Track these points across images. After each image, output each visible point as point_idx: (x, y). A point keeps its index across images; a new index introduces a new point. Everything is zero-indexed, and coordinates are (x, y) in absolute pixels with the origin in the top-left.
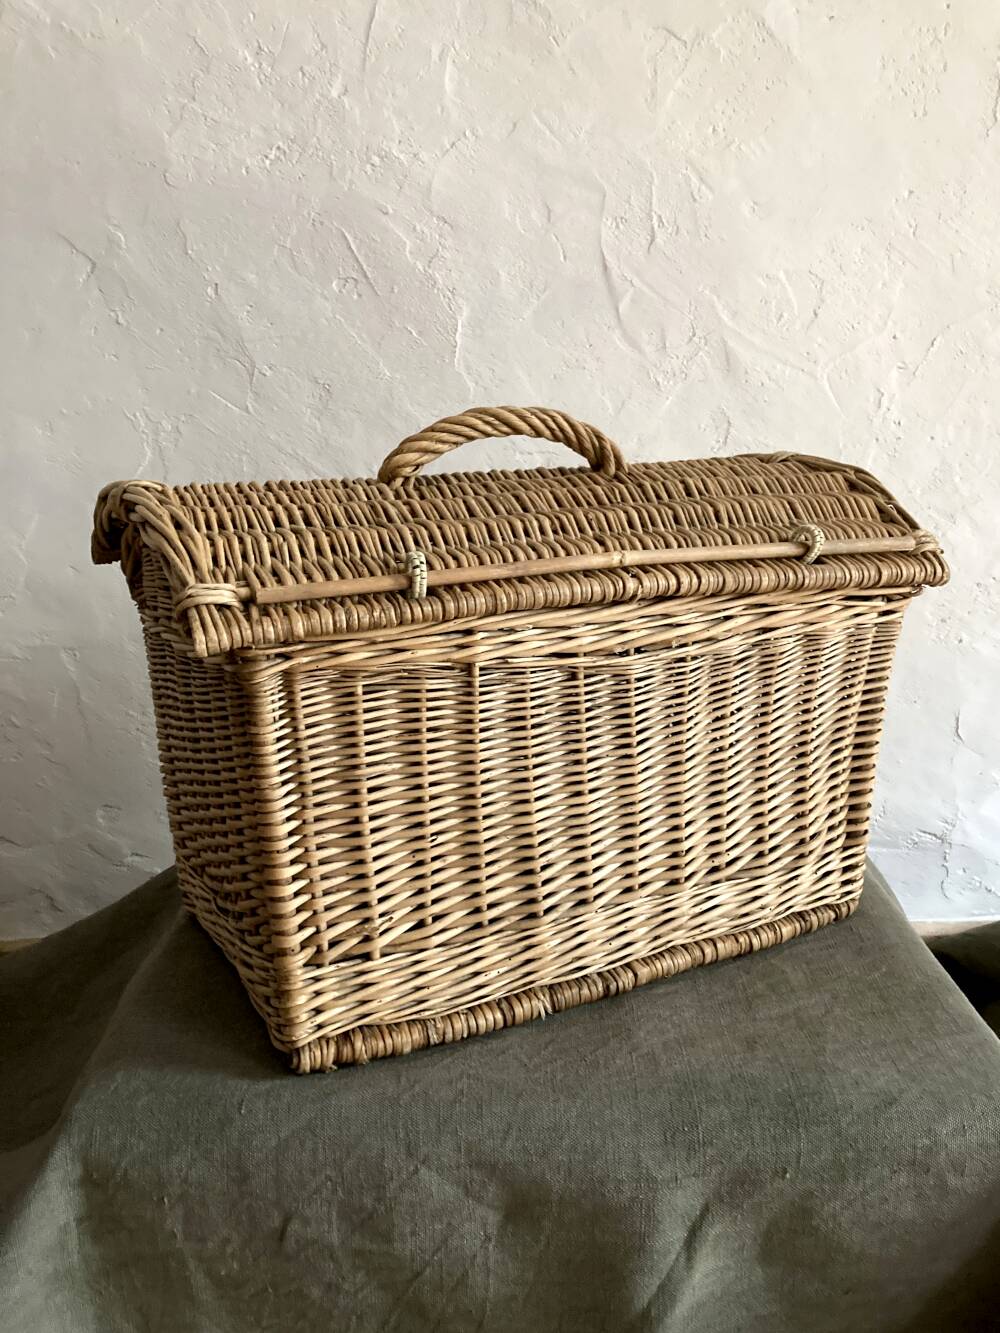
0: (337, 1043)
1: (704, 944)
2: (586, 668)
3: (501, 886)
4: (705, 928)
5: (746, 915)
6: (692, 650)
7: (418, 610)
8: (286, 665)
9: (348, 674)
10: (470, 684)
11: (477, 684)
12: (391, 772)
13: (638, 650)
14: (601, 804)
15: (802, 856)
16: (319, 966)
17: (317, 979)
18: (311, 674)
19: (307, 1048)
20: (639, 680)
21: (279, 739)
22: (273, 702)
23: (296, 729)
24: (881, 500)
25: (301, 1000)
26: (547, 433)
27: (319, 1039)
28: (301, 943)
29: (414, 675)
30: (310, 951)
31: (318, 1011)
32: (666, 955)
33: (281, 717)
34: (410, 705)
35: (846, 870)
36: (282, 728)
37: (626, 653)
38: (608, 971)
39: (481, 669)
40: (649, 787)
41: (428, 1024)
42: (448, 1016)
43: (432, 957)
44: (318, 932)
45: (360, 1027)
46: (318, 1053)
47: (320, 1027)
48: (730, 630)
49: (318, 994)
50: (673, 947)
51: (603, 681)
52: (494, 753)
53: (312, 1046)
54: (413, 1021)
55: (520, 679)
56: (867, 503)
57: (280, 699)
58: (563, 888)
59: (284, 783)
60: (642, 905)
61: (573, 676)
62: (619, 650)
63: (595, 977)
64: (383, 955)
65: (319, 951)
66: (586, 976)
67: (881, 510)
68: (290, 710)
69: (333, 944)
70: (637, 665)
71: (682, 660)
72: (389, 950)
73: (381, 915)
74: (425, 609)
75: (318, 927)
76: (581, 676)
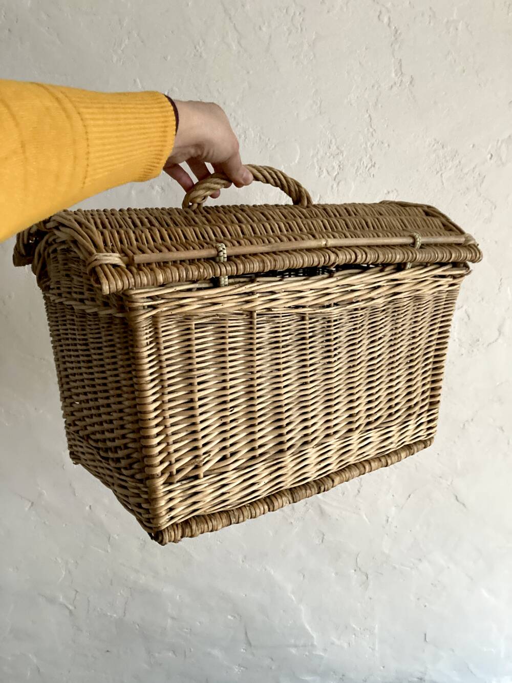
0: (182, 526)
1: (364, 463)
2: (309, 314)
3: (266, 435)
4: (365, 455)
5: (384, 447)
6: (362, 304)
8: (154, 312)
9: (188, 317)
10: (251, 323)
11: (255, 323)
12: (211, 373)
13: (336, 304)
14: (316, 388)
15: (410, 415)
16: (171, 484)
17: (170, 491)
18: (169, 318)
19: (166, 530)
20: (335, 321)
21: (149, 355)
22: (146, 334)
23: (159, 349)
25: (162, 502)
26: (272, 181)
27: (172, 525)
28: (162, 471)
29: (223, 319)
30: (166, 475)
31: (171, 509)
32: (347, 469)
33: (151, 343)
34: (221, 333)
35: (429, 422)
36: (151, 349)
37: (329, 306)
38: (319, 479)
39: (257, 315)
40: (339, 381)
41: (230, 513)
42: (240, 508)
43: (231, 476)
44: (170, 464)
45: (193, 517)
46: (173, 534)
47: (172, 518)
48: (380, 294)
49: (171, 499)
50: (349, 465)
51: (317, 321)
53: (169, 529)
54: (221, 512)
55: (277, 320)
57: (150, 332)
58: (297, 435)
59: (152, 380)
60: (334, 443)
61: (303, 319)
62: (327, 304)
63: (313, 483)
64: (205, 476)
65: (171, 475)
66: (308, 483)
67: (444, 225)
68: (156, 338)
69: (178, 471)
70: (335, 312)
71: (356, 309)
72: (208, 473)
73: (204, 454)
75: (170, 461)
76: (307, 318)
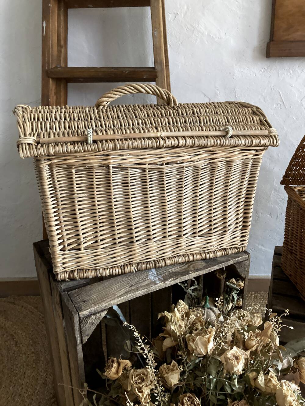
0: (69, 273)
1: (190, 255)
2: (149, 169)
4: (190, 251)
5: (205, 248)
6: (185, 165)
7: (89, 148)
8: (50, 162)
9: (70, 166)
10: (109, 172)
11: (111, 172)
12: (84, 196)
13: (167, 164)
14: (154, 211)
15: (225, 231)
16: (64, 251)
17: (63, 255)
18: (58, 165)
19: (60, 274)
20: (166, 173)
21: (50, 184)
22: (47, 173)
23: (54, 182)
24: (262, 118)
25: (59, 260)
26: (151, 92)
27: (64, 271)
28: (59, 244)
29: (91, 168)
30: (62, 247)
31: (64, 263)
32: (177, 257)
33: (50, 178)
34: (90, 177)
35: (242, 237)
36: (50, 181)
37: (162, 164)
38: (157, 260)
39: (113, 167)
40: (171, 207)
41: (98, 270)
42: (104, 269)
43: (100, 251)
44: (64, 241)
45: (78, 269)
46: (63, 275)
47: (65, 268)
48: (198, 159)
49: (64, 259)
50: (180, 255)
51: (155, 173)
52: (117, 193)
53: (62, 273)
54: (94, 269)
55: (126, 171)
56: (256, 118)
57: (49, 172)
58: (142, 234)
59: (52, 197)
60: (169, 242)
61: (145, 171)
62: (159, 163)
63: (153, 261)
64: (85, 250)
65: (64, 246)
66: (149, 261)
67: (261, 121)
68: (52, 176)
69: (69, 245)
70: (166, 168)
71: (183, 167)
72: (86, 248)
73: (83, 238)
74: (92, 147)
75: (64, 240)
76: (147, 171)
